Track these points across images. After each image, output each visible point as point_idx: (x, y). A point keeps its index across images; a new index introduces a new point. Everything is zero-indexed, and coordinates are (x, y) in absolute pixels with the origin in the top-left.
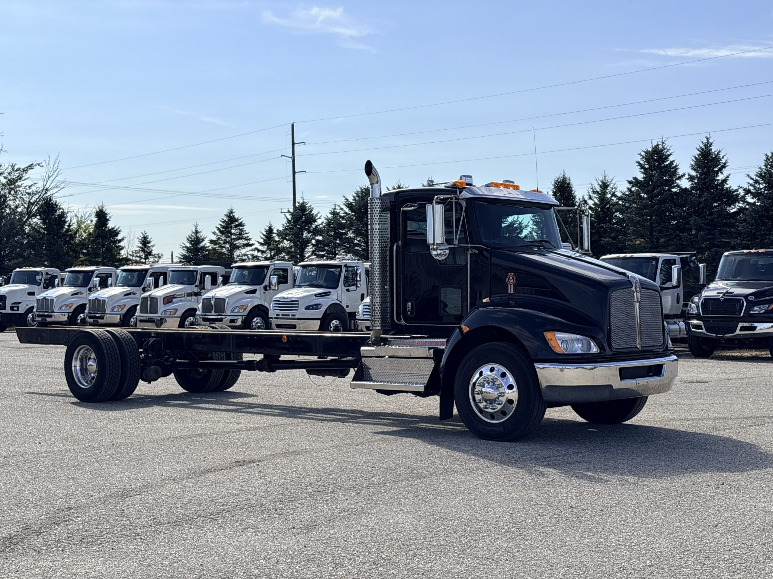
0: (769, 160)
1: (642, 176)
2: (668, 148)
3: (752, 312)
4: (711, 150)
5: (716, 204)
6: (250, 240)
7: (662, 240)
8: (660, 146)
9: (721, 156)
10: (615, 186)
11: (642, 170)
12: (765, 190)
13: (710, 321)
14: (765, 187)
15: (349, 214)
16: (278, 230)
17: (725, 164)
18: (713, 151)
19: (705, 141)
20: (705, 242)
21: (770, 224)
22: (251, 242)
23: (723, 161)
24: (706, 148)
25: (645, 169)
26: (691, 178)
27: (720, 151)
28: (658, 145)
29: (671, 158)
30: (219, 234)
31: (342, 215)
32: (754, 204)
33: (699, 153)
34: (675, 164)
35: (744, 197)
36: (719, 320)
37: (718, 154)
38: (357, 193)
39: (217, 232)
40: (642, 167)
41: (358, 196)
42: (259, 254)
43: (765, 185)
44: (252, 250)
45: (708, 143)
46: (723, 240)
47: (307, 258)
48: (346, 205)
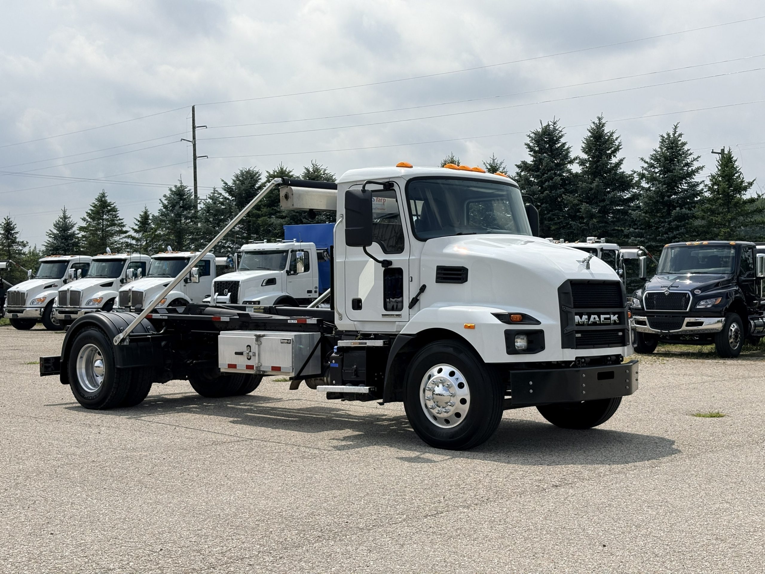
0: (665, 142)
1: (532, 159)
2: (560, 129)
3: (698, 307)
4: (603, 130)
5: (609, 190)
6: (124, 226)
7: (553, 228)
8: (551, 126)
9: (614, 138)
10: (505, 170)
11: (532, 153)
12: (660, 174)
13: (654, 316)
14: (661, 171)
15: (228, 199)
16: (153, 216)
17: (619, 146)
18: (606, 132)
19: (597, 121)
20: (598, 230)
21: (665, 210)
22: (124, 229)
23: (617, 143)
24: (598, 128)
25: (535, 152)
26: (582, 163)
27: (613, 133)
28: (549, 125)
29: (563, 140)
30: (89, 220)
31: (221, 200)
32: (649, 189)
33: (590, 134)
34: (566, 147)
35: (638, 182)
36: (664, 315)
37: (611, 135)
38: (237, 177)
39: (87, 218)
40: (531, 149)
41: (239, 180)
42: (134, 242)
43: (660, 169)
44: (126, 237)
45: (600, 123)
46: (616, 228)
47: (186, 246)
48: (225, 190)
